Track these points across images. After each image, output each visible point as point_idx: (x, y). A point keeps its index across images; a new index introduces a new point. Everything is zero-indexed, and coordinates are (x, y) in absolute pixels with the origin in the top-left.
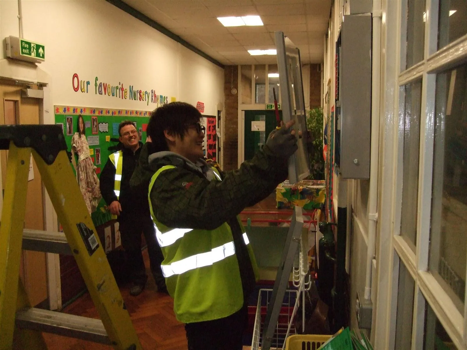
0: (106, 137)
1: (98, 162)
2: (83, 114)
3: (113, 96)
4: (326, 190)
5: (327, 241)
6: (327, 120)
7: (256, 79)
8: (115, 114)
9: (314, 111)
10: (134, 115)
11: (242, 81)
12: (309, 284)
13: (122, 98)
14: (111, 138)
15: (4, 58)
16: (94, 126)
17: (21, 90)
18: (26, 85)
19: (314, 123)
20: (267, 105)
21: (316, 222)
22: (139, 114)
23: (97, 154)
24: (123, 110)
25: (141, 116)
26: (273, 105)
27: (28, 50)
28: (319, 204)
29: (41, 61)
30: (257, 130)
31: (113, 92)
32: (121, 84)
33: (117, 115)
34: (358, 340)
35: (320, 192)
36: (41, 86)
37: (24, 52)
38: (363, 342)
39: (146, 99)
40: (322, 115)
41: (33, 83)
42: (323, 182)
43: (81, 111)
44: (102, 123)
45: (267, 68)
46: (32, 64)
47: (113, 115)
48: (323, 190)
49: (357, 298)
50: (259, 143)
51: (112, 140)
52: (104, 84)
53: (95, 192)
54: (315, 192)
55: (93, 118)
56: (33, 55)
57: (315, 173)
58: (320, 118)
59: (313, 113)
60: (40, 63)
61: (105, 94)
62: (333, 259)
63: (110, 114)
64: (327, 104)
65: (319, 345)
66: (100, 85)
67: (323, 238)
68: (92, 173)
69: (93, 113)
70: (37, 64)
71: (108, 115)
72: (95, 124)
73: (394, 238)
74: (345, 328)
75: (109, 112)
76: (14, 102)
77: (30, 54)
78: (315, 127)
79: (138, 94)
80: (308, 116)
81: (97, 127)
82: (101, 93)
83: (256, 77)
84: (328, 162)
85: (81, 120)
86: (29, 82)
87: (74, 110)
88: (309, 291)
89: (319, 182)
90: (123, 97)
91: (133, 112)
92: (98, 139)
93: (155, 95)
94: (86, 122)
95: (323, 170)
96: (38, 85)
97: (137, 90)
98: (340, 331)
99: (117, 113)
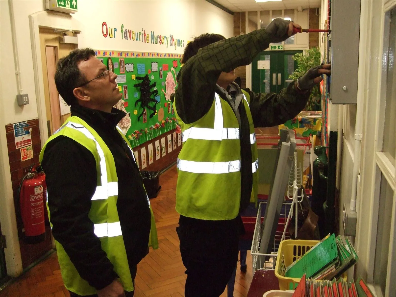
0: (132, 75)
1: (126, 97)
2: (111, 56)
3: (137, 41)
4: (322, 120)
5: (321, 162)
6: (323, 57)
7: (261, 23)
8: (139, 56)
9: (313, 50)
10: (156, 57)
11: (249, 26)
12: (302, 197)
13: (145, 43)
14: (137, 76)
15: (44, 10)
16: (122, 67)
17: (59, 37)
18: (63, 33)
19: (313, 61)
20: (271, 46)
21: (311, 145)
22: (160, 56)
23: (124, 91)
24: (145, 52)
25: (161, 57)
26: (276, 46)
27: (63, 3)
28: (317, 131)
29: (75, 12)
30: (262, 68)
31: (137, 37)
32: (144, 30)
33: (141, 56)
34: (343, 245)
35: (317, 122)
36: (76, 33)
37: (60, 4)
38: (347, 247)
39: (166, 43)
40: (320, 53)
41: (69, 31)
42: (320, 112)
43: (110, 54)
44: (128, 64)
45: (271, 13)
46: (67, 14)
47: (137, 57)
48: (320, 120)
49: (344, 209)
50: (265, 80)
51: (137, 78)
52: (129, 30)
53: (123, 123)
54: (312, 121)
55: (120, 60)
56: (68, 7)
57: (313, 105)
58: (317, 56)
59: (311, 52)
60: (74, 13)
61: (130, 39)
62: (326, 178)
63: (135, 56)
64: (324, 43)
65: (308, 248)
66: (126, 32)
67: (318, 160)
68: (121, 107)
69: (120, 55)
70: (71, 14)
71: (133, 57)
72: (122, 64)
73: (376, 155)
74: (331, 234)
75: (134, 55)
76: (54, 48)
77: (65, 6)
78: (313, 65)
79: (159, 39)
80: (307, 54)
81: (124, 67)
82: (126, 39)
83: (261, 21)
84: (324, 94)
85: (110, 62)
86: (65, 30)
87: (104, 53)
88: (301, 203)
89: (316, 112)
90: (146, 41)
91: (154, 54)
92: (125, 77)
93: (173, 39)
94: (115, 63)
95: (320, 102)
96: (73, 32)
97: (158, 35)
98: (327, 237)
99: (141, 55)
